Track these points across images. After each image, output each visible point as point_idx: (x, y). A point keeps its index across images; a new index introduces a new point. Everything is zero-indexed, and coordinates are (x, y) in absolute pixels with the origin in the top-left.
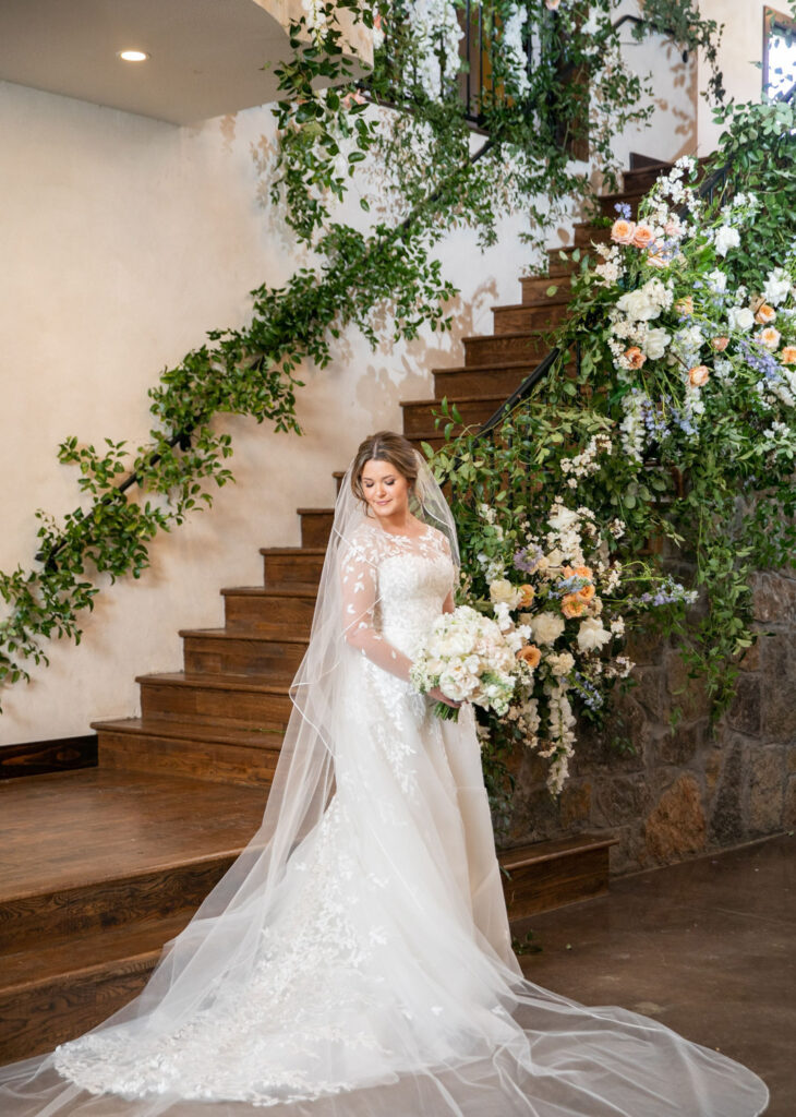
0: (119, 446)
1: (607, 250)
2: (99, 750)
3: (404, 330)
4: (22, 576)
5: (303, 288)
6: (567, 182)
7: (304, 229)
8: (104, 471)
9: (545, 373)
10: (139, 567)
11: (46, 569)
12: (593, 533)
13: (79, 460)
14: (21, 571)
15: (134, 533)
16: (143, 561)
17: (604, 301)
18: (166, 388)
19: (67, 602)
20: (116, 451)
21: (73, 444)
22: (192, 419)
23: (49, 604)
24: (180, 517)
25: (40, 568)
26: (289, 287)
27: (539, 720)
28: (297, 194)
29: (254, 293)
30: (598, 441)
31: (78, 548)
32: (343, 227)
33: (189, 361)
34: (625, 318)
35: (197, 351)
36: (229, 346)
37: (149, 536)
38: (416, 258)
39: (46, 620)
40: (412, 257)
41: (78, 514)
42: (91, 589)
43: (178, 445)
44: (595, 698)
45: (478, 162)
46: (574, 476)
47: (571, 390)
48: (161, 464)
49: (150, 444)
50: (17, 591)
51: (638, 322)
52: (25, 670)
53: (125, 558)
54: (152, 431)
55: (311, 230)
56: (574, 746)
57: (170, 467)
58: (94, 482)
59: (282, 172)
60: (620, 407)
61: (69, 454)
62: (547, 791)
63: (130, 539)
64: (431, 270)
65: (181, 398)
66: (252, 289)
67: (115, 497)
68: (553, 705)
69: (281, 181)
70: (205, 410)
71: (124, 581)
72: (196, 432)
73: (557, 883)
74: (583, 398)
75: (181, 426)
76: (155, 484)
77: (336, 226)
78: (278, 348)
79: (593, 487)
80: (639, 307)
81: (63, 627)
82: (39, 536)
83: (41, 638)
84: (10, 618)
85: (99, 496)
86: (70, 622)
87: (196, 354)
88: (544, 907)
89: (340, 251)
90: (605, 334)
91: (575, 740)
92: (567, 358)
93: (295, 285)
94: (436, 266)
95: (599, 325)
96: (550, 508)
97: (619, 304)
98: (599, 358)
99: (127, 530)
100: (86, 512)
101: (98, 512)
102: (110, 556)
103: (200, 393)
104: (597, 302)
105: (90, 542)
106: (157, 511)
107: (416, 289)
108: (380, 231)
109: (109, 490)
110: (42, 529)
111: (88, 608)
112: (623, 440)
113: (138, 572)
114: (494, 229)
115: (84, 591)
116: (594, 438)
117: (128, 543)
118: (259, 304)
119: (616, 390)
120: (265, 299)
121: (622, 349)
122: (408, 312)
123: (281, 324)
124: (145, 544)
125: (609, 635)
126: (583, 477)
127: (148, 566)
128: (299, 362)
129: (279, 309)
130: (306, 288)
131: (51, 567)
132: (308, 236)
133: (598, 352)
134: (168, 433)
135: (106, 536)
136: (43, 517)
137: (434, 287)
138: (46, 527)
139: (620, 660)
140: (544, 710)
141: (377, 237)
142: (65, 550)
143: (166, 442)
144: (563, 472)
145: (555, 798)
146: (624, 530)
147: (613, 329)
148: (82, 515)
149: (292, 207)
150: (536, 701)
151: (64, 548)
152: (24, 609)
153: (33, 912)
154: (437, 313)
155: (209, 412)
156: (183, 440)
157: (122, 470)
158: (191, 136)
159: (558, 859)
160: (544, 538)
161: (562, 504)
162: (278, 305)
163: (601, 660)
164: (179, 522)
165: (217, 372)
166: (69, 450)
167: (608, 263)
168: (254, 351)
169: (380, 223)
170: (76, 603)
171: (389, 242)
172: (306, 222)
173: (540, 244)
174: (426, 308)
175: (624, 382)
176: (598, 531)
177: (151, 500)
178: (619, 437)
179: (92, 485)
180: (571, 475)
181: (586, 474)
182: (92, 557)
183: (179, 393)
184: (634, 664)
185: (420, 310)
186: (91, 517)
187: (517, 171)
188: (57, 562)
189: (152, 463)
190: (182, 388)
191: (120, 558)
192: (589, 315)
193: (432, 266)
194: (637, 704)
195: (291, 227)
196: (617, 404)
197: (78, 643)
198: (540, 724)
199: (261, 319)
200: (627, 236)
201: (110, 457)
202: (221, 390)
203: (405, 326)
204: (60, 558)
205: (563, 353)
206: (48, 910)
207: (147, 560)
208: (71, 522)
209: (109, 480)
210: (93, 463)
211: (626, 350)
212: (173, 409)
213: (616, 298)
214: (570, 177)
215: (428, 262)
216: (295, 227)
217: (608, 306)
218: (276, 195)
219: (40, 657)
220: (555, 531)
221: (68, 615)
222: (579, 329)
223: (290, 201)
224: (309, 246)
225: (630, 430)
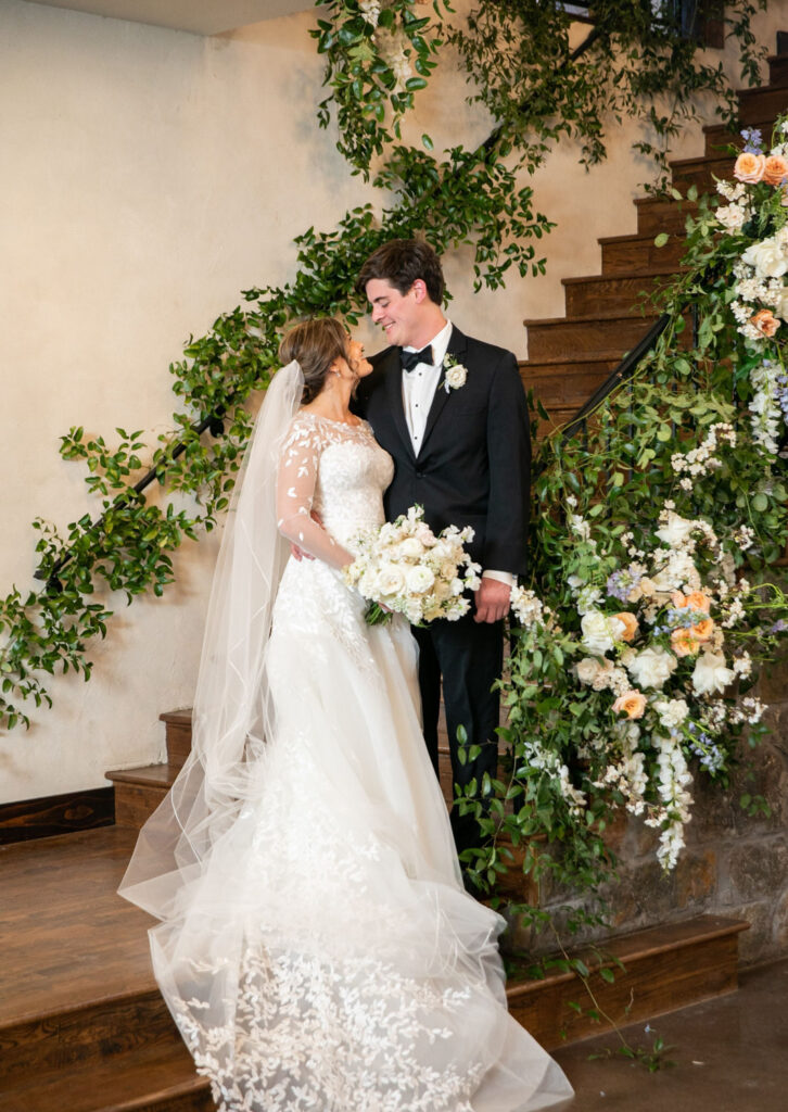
0: (134, 436)
1: (730, 190)
2: (116, 804)
3: (486, 276)
4: (17, 599)
5: (359, 229)
6: (695, 76)
7: (360, 156)
8: (117, 467)
9: (653, 345)
10: (161, 583)
11: (48, 589)
12: (713, 544)
13: (86, 455)
14: (17, 594)
15: (154, 541)
16: (166, 575)
17: (728, 252)
18: (191, 362)
19: (73, 629)
20: (131, 443)
21: (78, 435)
22: (223, 400)
23: (51, 633)
24: (209, 521)
25: (40, 588)
26: (342, 230)
27: (646, 779)
28: (351, 116)
29: (299, 240)
30: (718, 431)
31: (86, 563)
32: (410, 150)
33: (219, 327)
34: (753, 274)
35: (230, 314)
36: (269, 307)
37: (172, 544)
38: (501, 185)
39: (48, 651)
40: (496, 184)
41: (85, 521)
42: (102, 612)
43: (208, 431)
44: (713, 755)
45: (580, 60)
46: (688, 475)
47: (684, 367)
48: (187, 456)
49: (174, 432)
50: (12, 619)
51: (770, 278)
52: (24, 714)
53: (143, 572)
54: (175, 415)
55: (370, 158)
56: (691, 809)
57: (197, 461)
58: (104, 480)
59: (331, 89)
60: (749, 380)
61: (74, 448)
62: (658, 865)
63: (150, 548)
64: (519, 200)
65: (210, 373)
66: (297, 236)
67: (131, 499)
68: (662, 760)
69: (330, 99)
70: (238, 389)
71: (144, 598)
72: (230, 413)
73: (671, 980)
74: (702, 373)
75: (211, 407)
76: (179, 481)
77: (401, 151)
78: (328, 308)
79: (714, 487)
80: (771, 260)
81: (69, 659)
82: (37, 550)
83: (42, 673)
84: (4, 650)
85: (110, 499)
86: (77, 653)
87: (229, 319)
88: (655, 1010)
89: (406, 181)
90: (728, 295)
91: (692, 802)
92: (680, 326)
93: (348, 227)
94: (526, 194)
95: (722, 280)
96: (659, 515)
97: (745, 257)
98: (719, 326)
99: (145, 539)
100: (95, 519)
101: (109, 519)
102: (126, 571)
103: (232, 367)
104: (718, 252)
105: (102, 554)
106: (181, 515)
107: (500, 225)
108: (456, 155)
109: (123, 490)
110: (42, 541)
111: (99, 634)
112: (753, 424)
113: (160, 588)
114: (602, 140)
115: (93, 613)
116: (713, 427)
117: (147, 553)
118: (305, 253)
119: (743, 361)
120: (313, 248)
121: (749, 315)
122: (490, 255)
123: (332, 278)
124: (168, 554)
125: (733, 674)
126: (700, 475)
127: (173, 580)
128: (356, 323)
129: (331, 259)
130: (364, 230)
131: (54, 586)
132: (364, 165)
133: (719, 318)
134: (195, 417)
135: (120, 546)
136: (43, 527)
137: (523, 221)
138: (46, 539)
139: (748, 702)
140: (651, 765)
141: (452, 163)
142: (69, 567)
143: (192, 428)
144: (675, 471)
145: (668, 873)
146: (752, 539)
147: (737, 290)
148: (90, 523)
149: (345, 132)
150: (642, 756)
151: (69, 562)
152: (21, 639)
153: (16, 1044)
154: (528, 254)
155: (244, 391)
156: (215, 425)
157: (138, 465)
158: (217, 48)
159: (671, 951)
160: (650, 555)
161: (674, 511)
162: (329, 253)
163: (725, 702)
164: (209, 526)
165: (255, 338)
166: (73, 443)
167: (732, 205)
168: (299, 312)
169: (455, 146)
170: (85, 629)
171: (466, 167)
172: (363, 149)
173: (660, 157)
174: (514, 248)
175: (754, 351)
176: (720, 541)
177: (174, 501)
178: (748, 418)
179: (103, 484)
180: (684, 474)
181: (704, 473)
182: (104, 573)
183: (206, 368)
184: (766, 706)
185: (506, 251)
186: (101, 524)
187: (630, 68)
188: (60, 579)
189: (175, 456)
190: (212, 362)
191: (138, 573)
192: (708, 270)
193: (520, 194)
194: (773, 750)
195: (344, 156)
196: (745, 378)
197: (87, 679)
198: (648, 784)
199: (308, 272)
200: (754, 173)
201: (124, 450)
202: (259, 362)
203: (487, 272)
204: (65, 576)
205: (675, 320)
206: (34, 1040)
207: (171, 573)
208: (77, 532)
209: (123, 479)
210: (102, 458)
211: (754, 314)
212: (200, 387)
213: (742, 249)
214: (698, 70)
215: (517, 189)
216: (348, 155)
217: (733, 258)
218: (325, 116)
219: (42, 696)
220: (665, 546)
221: (74, 645)
222: (694, 292)
223: (342, 123)
224: (367, 178)
225: (761, 411)
